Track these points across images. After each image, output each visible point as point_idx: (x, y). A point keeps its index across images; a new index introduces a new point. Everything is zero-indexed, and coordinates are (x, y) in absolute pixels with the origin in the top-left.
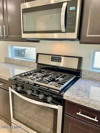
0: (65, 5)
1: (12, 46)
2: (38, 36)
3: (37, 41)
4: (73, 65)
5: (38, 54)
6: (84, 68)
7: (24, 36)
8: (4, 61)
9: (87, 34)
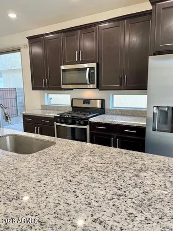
0: (88, 69)
1: (46, 95)
2: (71, 86)
3: (72, 89)
4: (99, 105)
5: (72, 99)
6: (106, 107)
7: (63, 86)
8: (40, 108)
9: (102, 84)
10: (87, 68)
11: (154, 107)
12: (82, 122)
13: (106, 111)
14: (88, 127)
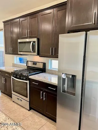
5: (27, 61)
7: (19, 53)
9: (41, 53)
10: (31, 42)
11: (63, 73)
12: (24, 78)
13: (46, 70)
14: (28, 82)
